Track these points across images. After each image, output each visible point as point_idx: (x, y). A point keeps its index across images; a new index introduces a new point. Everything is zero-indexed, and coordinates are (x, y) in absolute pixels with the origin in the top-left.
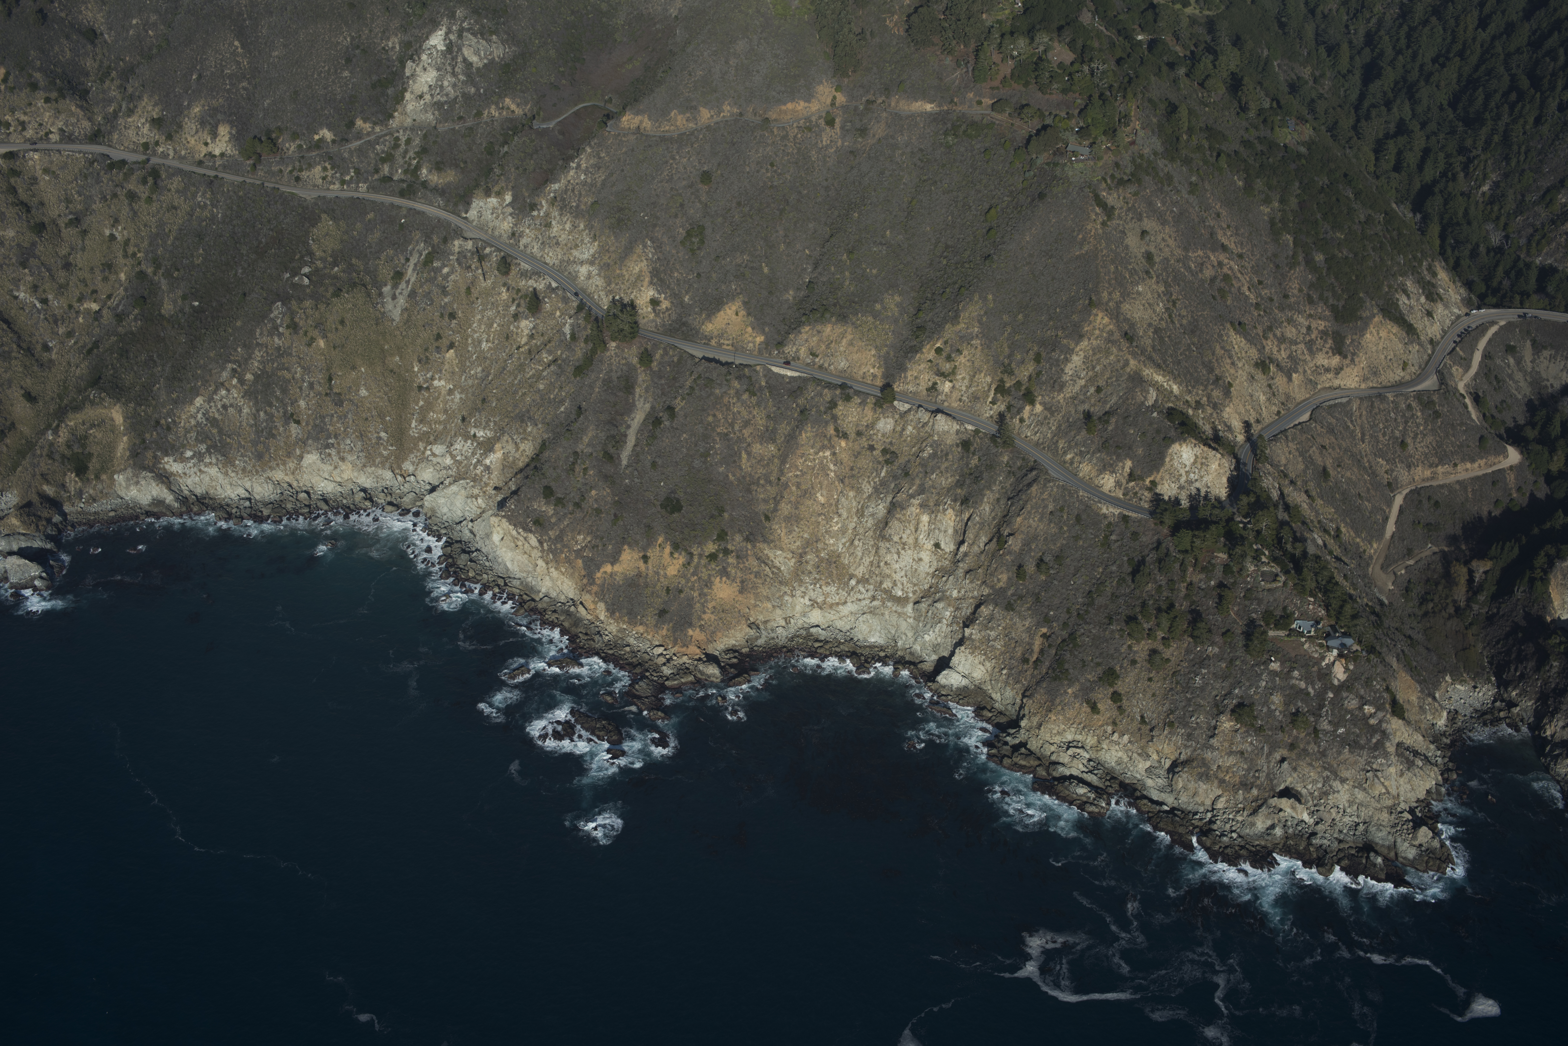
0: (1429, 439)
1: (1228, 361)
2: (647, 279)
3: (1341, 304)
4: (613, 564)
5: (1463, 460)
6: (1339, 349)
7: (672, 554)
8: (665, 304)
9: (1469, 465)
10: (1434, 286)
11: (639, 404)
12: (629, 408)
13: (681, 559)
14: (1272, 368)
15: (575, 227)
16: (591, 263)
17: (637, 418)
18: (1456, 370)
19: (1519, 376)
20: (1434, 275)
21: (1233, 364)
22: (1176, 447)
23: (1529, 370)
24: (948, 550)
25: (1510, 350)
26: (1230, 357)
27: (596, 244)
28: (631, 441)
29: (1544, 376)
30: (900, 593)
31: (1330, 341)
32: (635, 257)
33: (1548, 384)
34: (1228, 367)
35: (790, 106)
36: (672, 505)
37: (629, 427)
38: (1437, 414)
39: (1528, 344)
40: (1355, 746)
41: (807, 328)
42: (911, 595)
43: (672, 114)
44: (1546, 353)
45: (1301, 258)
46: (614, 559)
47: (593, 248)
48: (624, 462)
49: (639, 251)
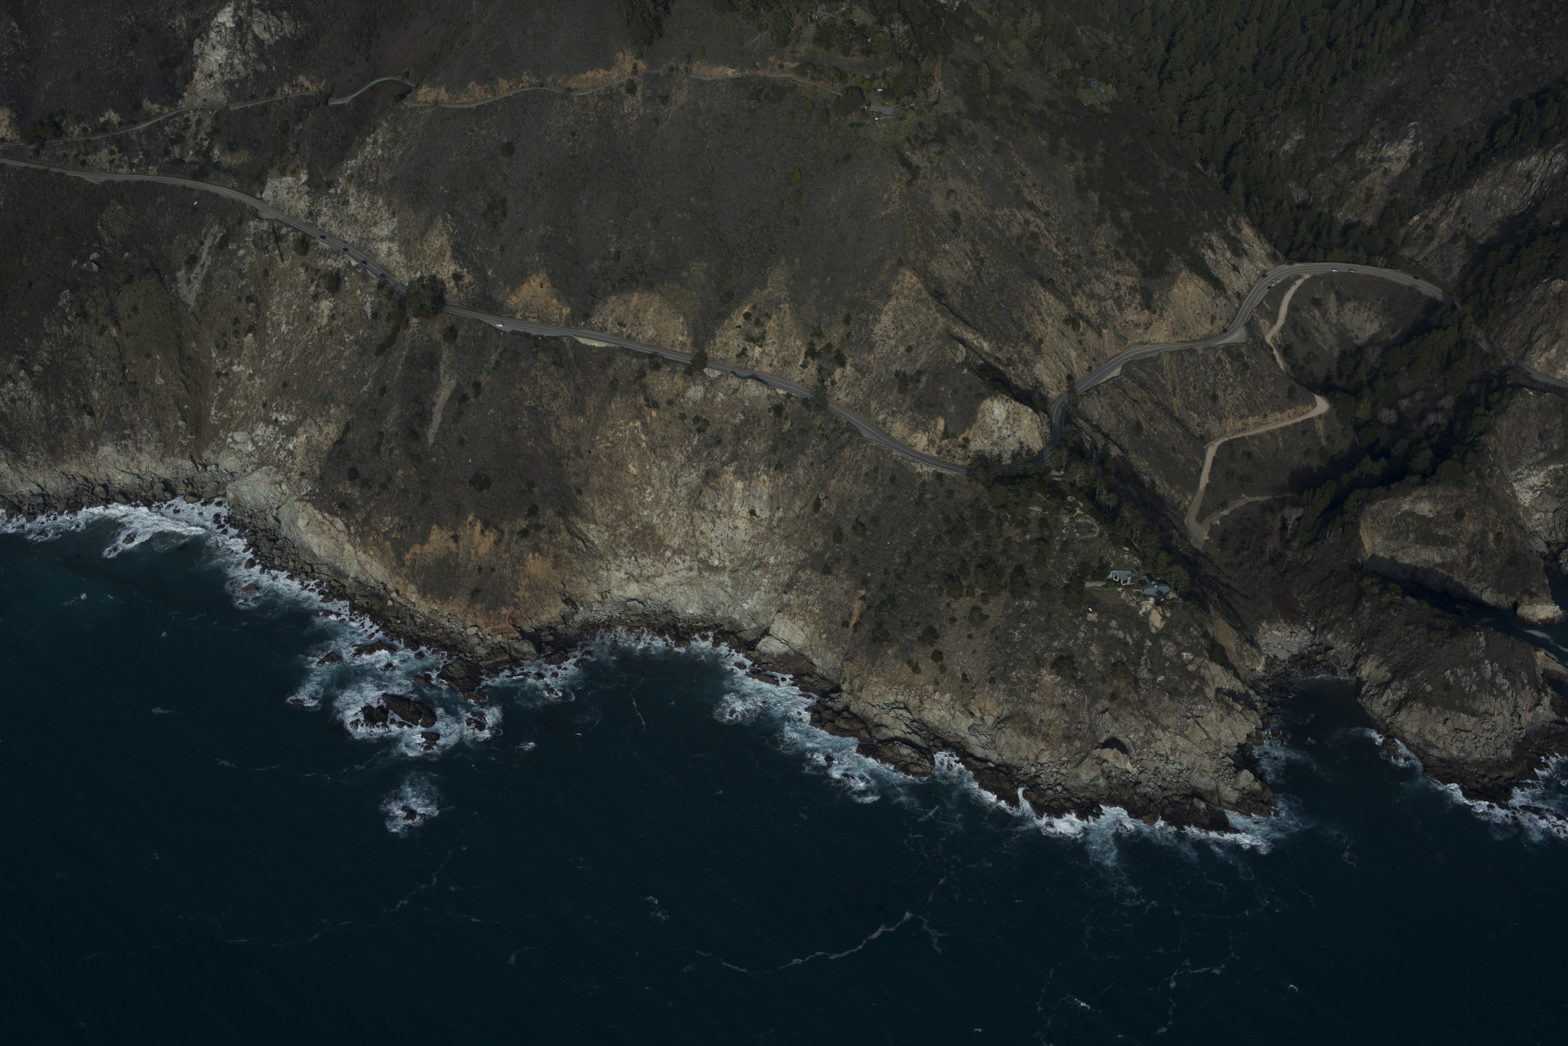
0: (1239, 391)
1: (1038, 317)
2: (448, 254)
3: (1148, 260)
4: (422, 544)
5: (1273, 410)
6: (1147, 304)
7: (482, 532)
8: (467, 279)
9: (1278, 415)
10: (1239, 241)
11: (444, 381)
12: (435, 385)
13: (491, 537)
14: (1083, 325)
15: (373, 203)
16: (391, 239)
17: (443, 395)
18: (1263, 323)
19: (1325, 328)
20: (1239, 230)
21: (1043, 320)
22: (987, 403)
23: (1334, 321)
24: (763, 517)
25: (1316, 302)
26: (1040, 314)
27: (396, 220)
28: (437, 418)
29: (1350, 328)
30: (716, 563)
31: (1138, 297)
32: (436, 232)
33: (1353, 335)
34: (1038, 323)
35: (589, 74)
36: (481, 482)
37: (434, 404)
38: (1246, 366)
39: (1333, 296)
40: (1174, 693)
41: (614, 298)
42: (727, 564)
43: (470, 86)
44: (1350, 305)
45: (1107, 216)
46: (424, 539)
47: (394, 224)
48: (431, 441)
49: (440, 225)
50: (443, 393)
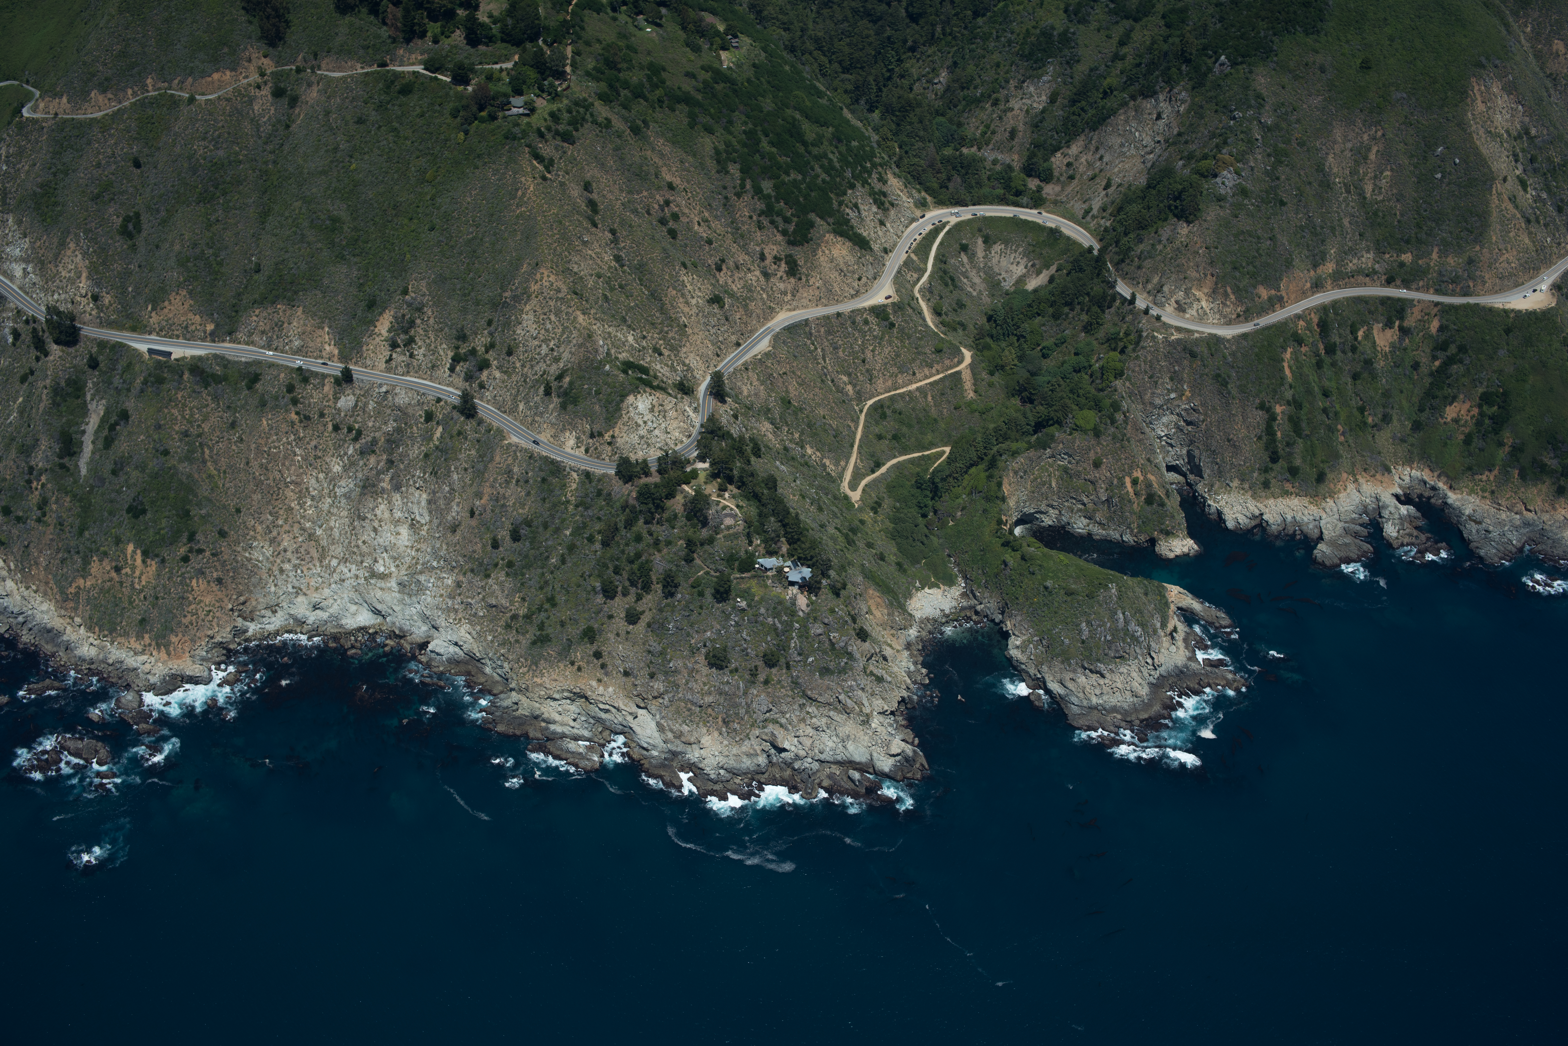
0: (888, 349)
2: (84, 275)
3: (792, 228)
4: (84, 577)
5: (921, 367)
6: (793, 270)
7: (144, 562)
8: (107, 299)
9: (927, 371)
10: (885, 195)
11: (92, 406)
12: (84, 411)
13: (153, 565)
14: (727, 301)
16: (26, 260)
18: (911, 276)
19: (973, 274)
20: (885, 182)
21: (687, 303)
22: (631, 399)
23: (982, 265)
25: (964, 248)
26: (683, 295)
27: (27, 240)
28: (88, 448)
29: (996, 270)
31: (783, 265)
32: (69, 253)
33: (1001, 277)
34: (682, 307)
35: (216, 76)
36: (136, 511)
37: (84, 432)
38: (892, 325)
39: (980, 241)
41: (257, 312)
43: (93, 95)
44: (997, 248)
45: (748, 187)
46: (84, 572)
47: (26, 244)
48: (84, 471)
49: (72, 245)
50: (92, 421)
